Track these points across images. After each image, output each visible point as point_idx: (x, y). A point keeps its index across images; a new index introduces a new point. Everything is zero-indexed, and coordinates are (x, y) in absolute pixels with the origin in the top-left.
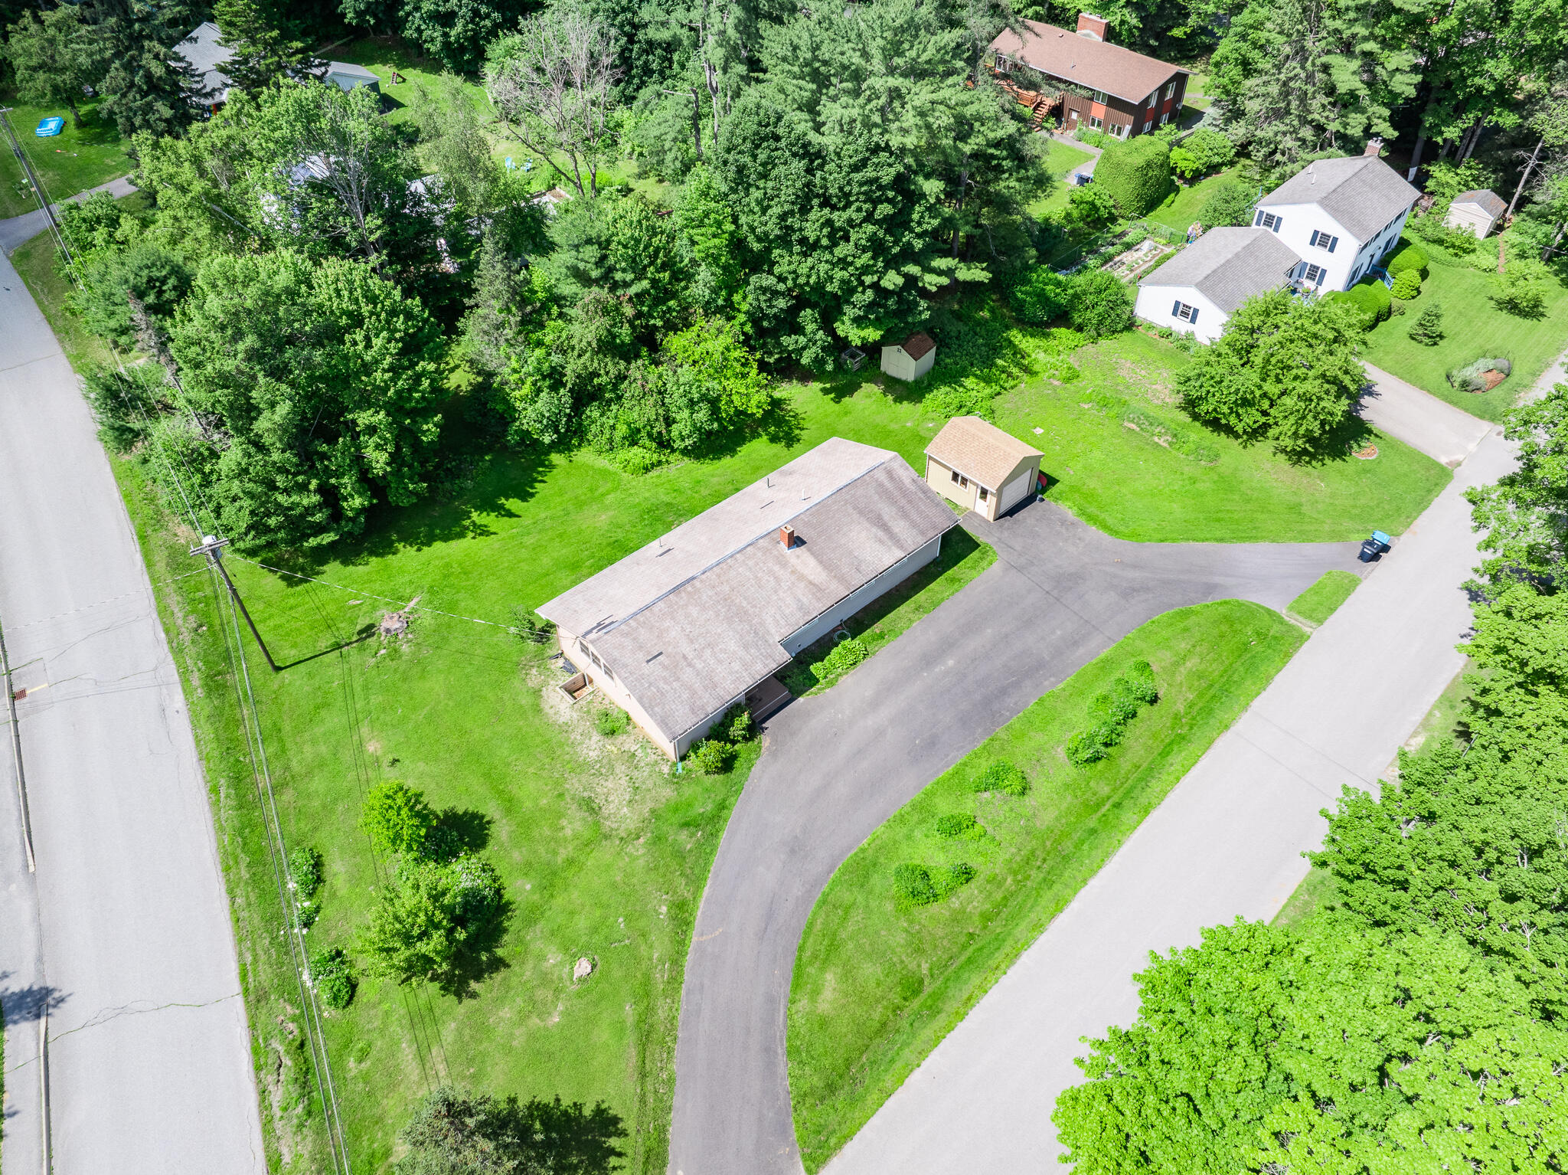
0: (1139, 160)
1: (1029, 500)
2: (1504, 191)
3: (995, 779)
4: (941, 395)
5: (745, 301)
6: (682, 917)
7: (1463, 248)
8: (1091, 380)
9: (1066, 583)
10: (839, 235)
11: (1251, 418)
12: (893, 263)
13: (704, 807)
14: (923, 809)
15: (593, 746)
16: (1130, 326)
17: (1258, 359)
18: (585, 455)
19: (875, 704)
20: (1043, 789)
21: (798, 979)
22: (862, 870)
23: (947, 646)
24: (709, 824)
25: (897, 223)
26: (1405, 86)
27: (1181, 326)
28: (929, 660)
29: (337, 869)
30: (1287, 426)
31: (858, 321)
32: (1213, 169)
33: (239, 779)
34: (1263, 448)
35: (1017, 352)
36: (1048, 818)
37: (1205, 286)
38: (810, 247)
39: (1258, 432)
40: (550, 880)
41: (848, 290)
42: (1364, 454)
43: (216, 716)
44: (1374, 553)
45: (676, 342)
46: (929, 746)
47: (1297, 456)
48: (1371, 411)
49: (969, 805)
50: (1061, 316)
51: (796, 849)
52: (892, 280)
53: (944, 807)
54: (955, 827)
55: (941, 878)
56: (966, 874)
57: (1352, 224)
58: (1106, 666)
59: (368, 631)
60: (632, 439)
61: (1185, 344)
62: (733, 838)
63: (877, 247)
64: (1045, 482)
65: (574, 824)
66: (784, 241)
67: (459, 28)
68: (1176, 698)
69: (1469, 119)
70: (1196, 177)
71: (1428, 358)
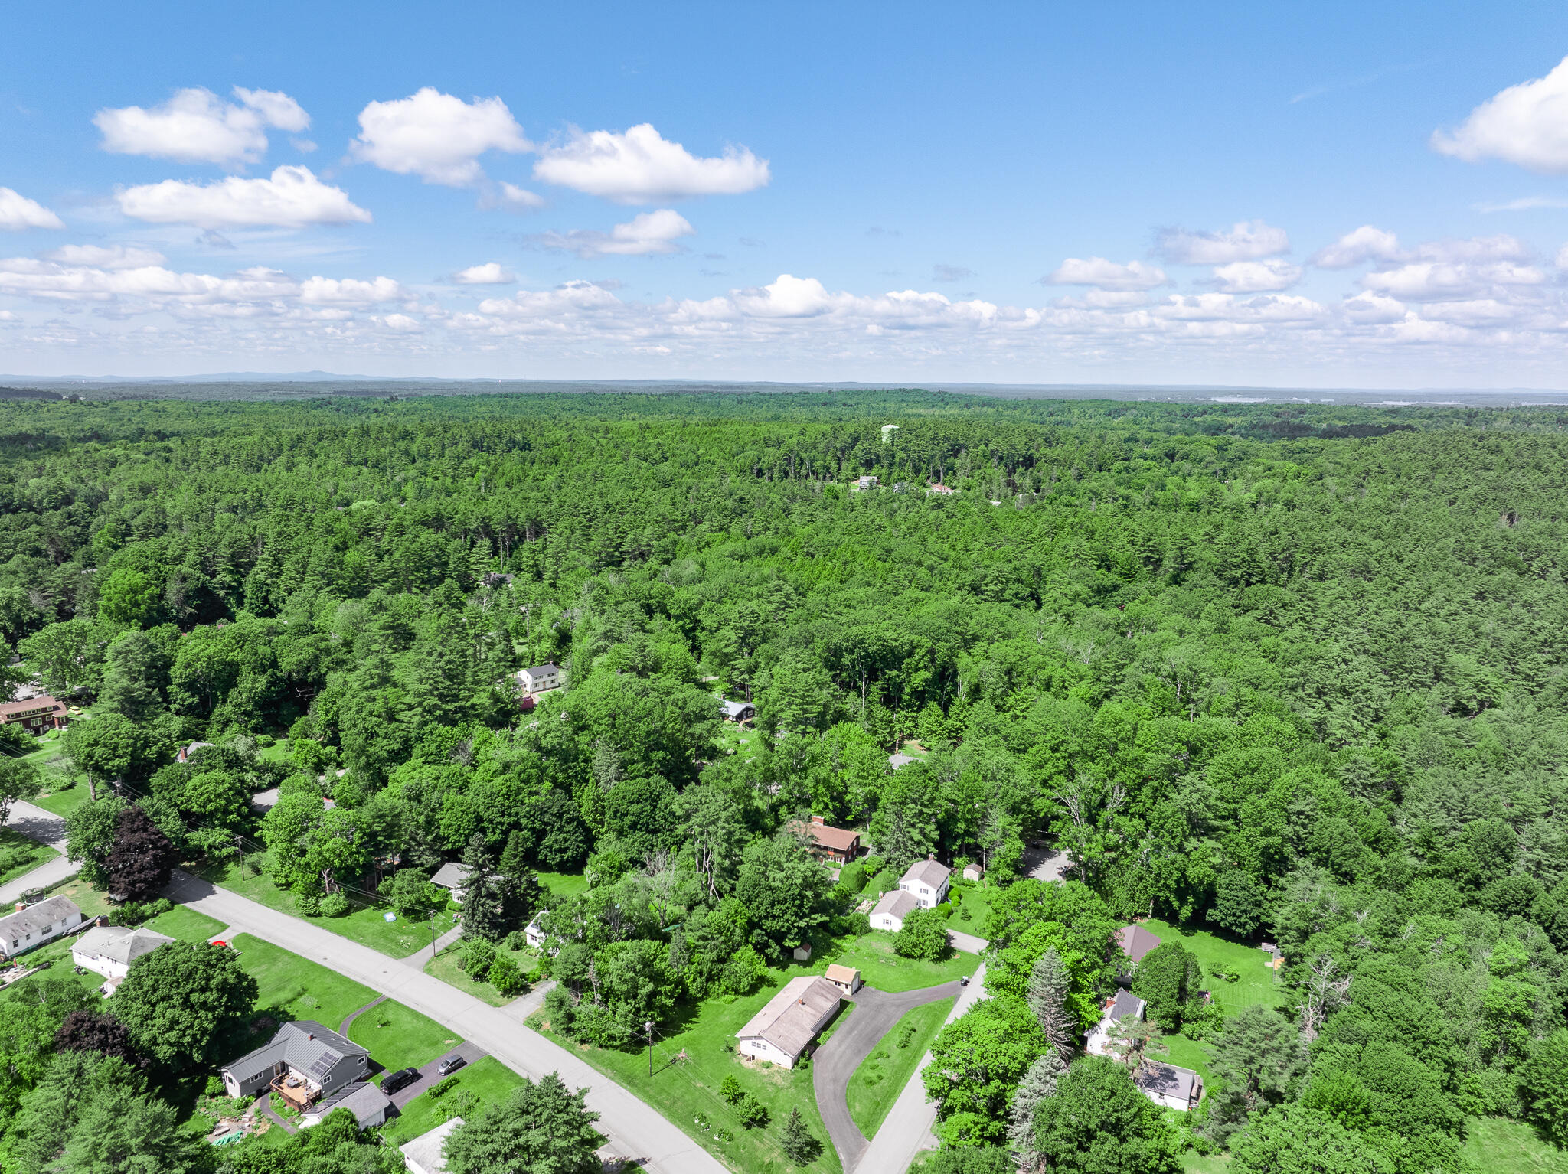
0: (855, 872)
1: (859, 988)
2: (980, 863)
3: (881, 1055)
4: (818, 962)
5: (753, 939)
6: (812, 1100)
7: (971, 885)
8: (864, 950)
9: (880, 1007)
10: (784, 912)
11: (918, 952)
12: (801, 918)
13: (805, 1077)
14: (865, 1065)
15: (765, 1071)
16: (870, 930)
17: (915, 931)
18: (709, 1001)
19: (840, 1045)
20: (893, 1056)
21: (848, 1105)
22: (855, 1081)
23: (852, 1029)
24: (809, 1079)
25: (800, 906)
26: (935, 835)
27: (887, 928)
28: (849, 1033)
29: (709, 1113)
30: (930, 951)
31: (792, 940)
32: (879, 870)
33: (659, 1103)
34: (925, 961)
35: (838, 947)
36: (897, 1062)
37: (892, 911)
38: (774, 917)
39: (922, 956)
40: (772, 1101)
41: (789, 929)
42: (956, 957)
43: (639, 1091)
44: (966, 983)
45: (735, 956)
46: (858, 1052)
47: (936, 960)
48: (954, 944)
49: (876, 1062)
50: (847, 931)
51: (835, 1080)
52: (802, 924)
53: (869, 1063)
54: (874, 1068)
55: (875, 1079)
56: (880, 1077)
57: (932, 884)
58: (899, 1025)
59: (674, 1061)
60: (725, 993)
61: (890, 933)
62: (817, 1082)
63: (796, 914)
64: (862, 983)
65: (770, 1089)
66: (766, 917)
67: (569, 853)
68: (921, 1029)
69: (959, 842)
70: (875, 874)
71: (967, 924)
